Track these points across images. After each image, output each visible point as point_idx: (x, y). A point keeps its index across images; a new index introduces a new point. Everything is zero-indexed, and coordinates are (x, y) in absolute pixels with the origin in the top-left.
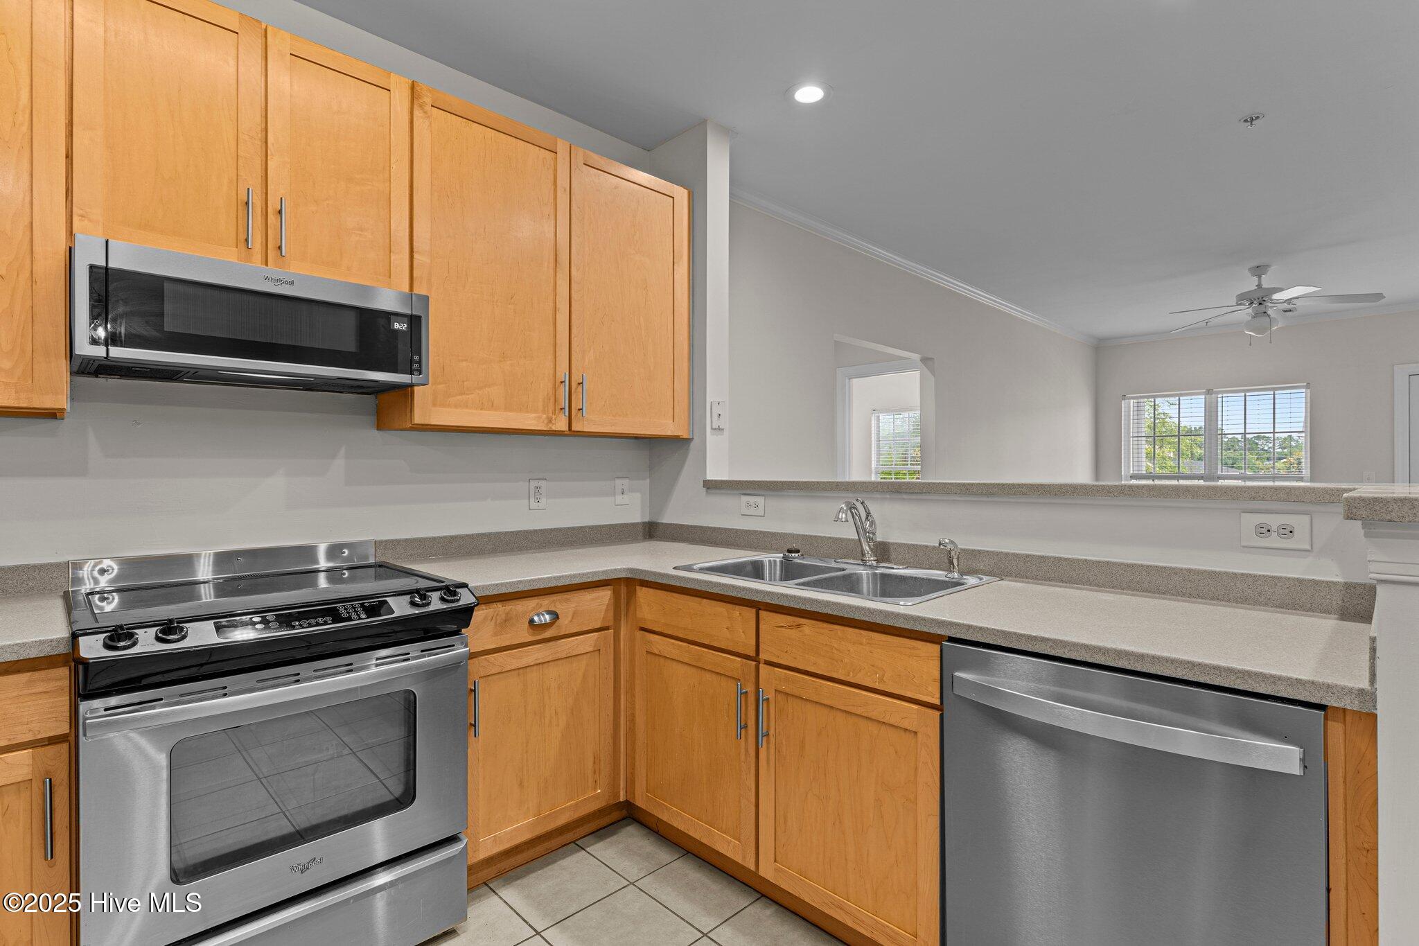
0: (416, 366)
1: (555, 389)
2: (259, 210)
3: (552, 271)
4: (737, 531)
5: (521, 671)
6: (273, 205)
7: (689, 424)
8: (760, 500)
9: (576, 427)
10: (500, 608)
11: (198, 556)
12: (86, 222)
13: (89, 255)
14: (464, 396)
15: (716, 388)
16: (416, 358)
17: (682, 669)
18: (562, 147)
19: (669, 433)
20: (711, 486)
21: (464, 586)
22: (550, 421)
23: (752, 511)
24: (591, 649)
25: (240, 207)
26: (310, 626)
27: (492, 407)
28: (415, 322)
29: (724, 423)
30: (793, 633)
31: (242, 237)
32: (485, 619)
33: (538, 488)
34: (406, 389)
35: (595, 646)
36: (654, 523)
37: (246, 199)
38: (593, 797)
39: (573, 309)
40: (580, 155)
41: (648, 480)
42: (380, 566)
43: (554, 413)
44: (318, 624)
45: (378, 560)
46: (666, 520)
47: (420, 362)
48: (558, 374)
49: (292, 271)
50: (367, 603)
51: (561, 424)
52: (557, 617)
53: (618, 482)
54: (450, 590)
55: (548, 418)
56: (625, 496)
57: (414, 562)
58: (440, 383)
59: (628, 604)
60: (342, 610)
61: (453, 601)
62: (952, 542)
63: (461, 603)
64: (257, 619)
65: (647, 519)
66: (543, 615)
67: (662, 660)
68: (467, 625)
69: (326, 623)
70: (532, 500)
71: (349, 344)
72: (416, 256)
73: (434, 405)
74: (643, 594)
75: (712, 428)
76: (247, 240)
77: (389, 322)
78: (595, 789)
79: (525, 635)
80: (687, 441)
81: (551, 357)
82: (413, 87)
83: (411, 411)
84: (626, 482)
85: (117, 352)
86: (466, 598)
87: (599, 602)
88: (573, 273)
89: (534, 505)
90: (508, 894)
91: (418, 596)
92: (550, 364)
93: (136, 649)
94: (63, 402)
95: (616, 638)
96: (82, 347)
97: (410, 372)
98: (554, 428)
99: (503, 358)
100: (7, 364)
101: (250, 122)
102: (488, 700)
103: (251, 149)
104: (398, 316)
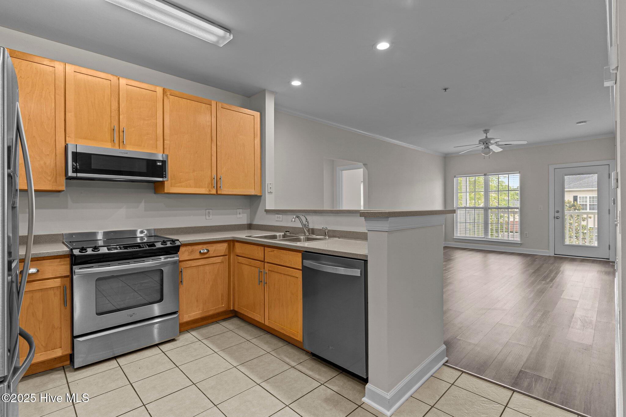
0: (164, 175)
1: (212, 180)
2: (117, 131)
3: (210, 143)
4: (275, 226)
5: (197, 267)
6: (121, 129)
7: (261, 191)
8: (281, 216)
9: (219, 192)
10: (190, 248)
11: (98, 232)
12: (70, 138)
13: (71, 149)
14: (181, 184)
15: (269, 179)
16: (164, 173)
17: (247, 266)
18: (214, 104)
19: (253, 194)
20: (268, 211)
21: (178, 240)
22: (210, 191)
23: (278, 220)
24: (220, 261)
25: (112, 131)
26: (132, 249)
27: (190, 187)
28: (164, 162)
29: (273, 190)
30: (272, 253)
31: (112, 139)
32: (185, 251)
33: (209, 212)
34: (163, 182)
35: (221, 261)
36: (251, 224)
37: (113, 129)
38: (222, 307)
39: (217, 155)
40: (220, 105)
41: (249, 209)
42: (155, 236)
43: (211, 188)
44: (134, 249)
45: (155, 235)
46: (254, 223)
47: (166, 174)
48: (212, 175)
49: (127, 149)
50: (148, 244)
51: (214, 192)
52: (209, 251)
53: (237, 210)
54: (173, 241)
55: (209, 190)
56: (240, 215)
57: (167, 235)
58: (173, 180)
59: (233, 248)
60: (141, 246)
61: (174, 244)
62: (326, 228)
63: (176, 245)
64: (118, 247)
65: (249, 223)
66: (204, 250)
67: (241, 264)
68: (179, 251)
69: (137, 248)
70: (207, 216)
71: (144, 170)
72: (165, 141)
73: (171, 187)
74: (237, 245)
75: (268, 192)
76: (114, 140)
77: (156, 163)
78: (222, 305)
79: (198, 256)
80: (260, 196)
81: (210, 170)
82: (164, 89)
83: (164, 188)
84: (241, 210)
85: (79, 175)
86: (178, 243)
87: (223, 247)
88: (217, 143)
89: (207, 218)
90: (194, 333)
91: (164, 242)
92: (210, 173)
93: (87, 253)
94: (64, 188)
95: (229, 259)
96: (70, 174)
97: (163, 178)
98: (211, 193)
99: (194, 171)
100: (50, 178)
101: (115, 106)
102: (187, 275)
103: (115, 114)
104: (159, 161)
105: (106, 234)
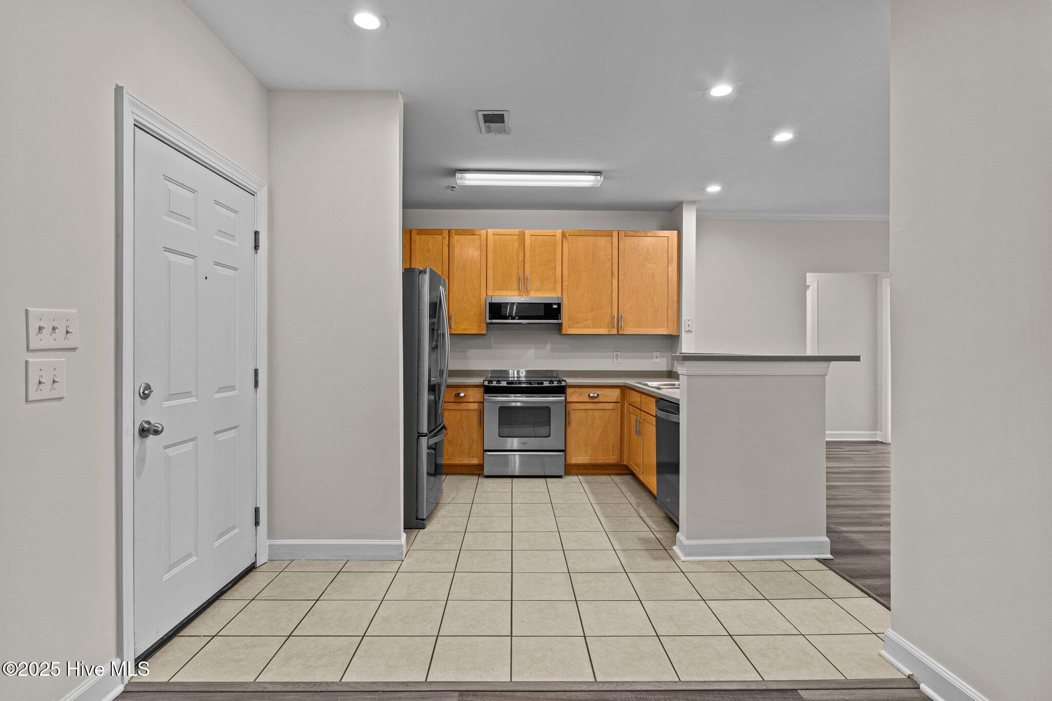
1: (612, 320)
2: (522, 280)
3: (611, 278)
5: (585, 410)
6: (526, 277)
7: (676, 330)
9: (622, 333)
10: (578, 390)
12: (489, 291)
13: (489, 301)
14: (579, 325)
15: (687, 314)
17: (633, 416)
18: (615, 234)
19: (667, 334)
21: (564, 381)
22: (610, 331)
24: (612, 408)
25: (518, 279)
27: (589, 327)
28: (559, 305)
29: (691, 328)
32: (573, 392)
33: (617, 355)
34: (560, 324)
36: (670, 371)
37: (520, 277)
38: (612, 459)
39: (619, 291)
40: (622, 233)
41: (671, 353)
43: (611, 328)
47: (560, 316)
48: (613, 314)
49: (531, 295)
50: (538, 382)
51: (614, 332)
52: (598, 395)
53: (654, 353)
55: (608, 330)
56: (658, 359)
57: (557, 376)
58: (570, 321)
59: (626, 396)
60: (532, 383)
61: (561, 384)
65: (669, 369)
66: (594, 394)
67: (630, 413)
68: (565, 392)
70: (614, 359)
71: (542, 313)
72: (563, 283)
73: (569, 328)
75: (685, 331)
76: (520, 288)
77: (552, 306)
78: (613, 456)
79: (587, 399)
80: (677, 336)
81: (610, 308)
82: (564, 232)
83: (563, 330)
84: (657, 353)
85: (493, 321)
86: (563, 384)
87: (615, 394)
88: (619, 277)
89: (617, 361)
90: (581, 477)
91: (559, 381)
92: (609, 311)
93: (493, 385)
94: (484, 332)
95: (622, 406)
96: (488, 321)
97: (558, 319)
98: (611, 333)
99: (592, 310)
100: (476, 325)
101: (521, 258)
102: (575, 417)
103: (521, 264)
104: (555, 304)
105: (527, 372)
